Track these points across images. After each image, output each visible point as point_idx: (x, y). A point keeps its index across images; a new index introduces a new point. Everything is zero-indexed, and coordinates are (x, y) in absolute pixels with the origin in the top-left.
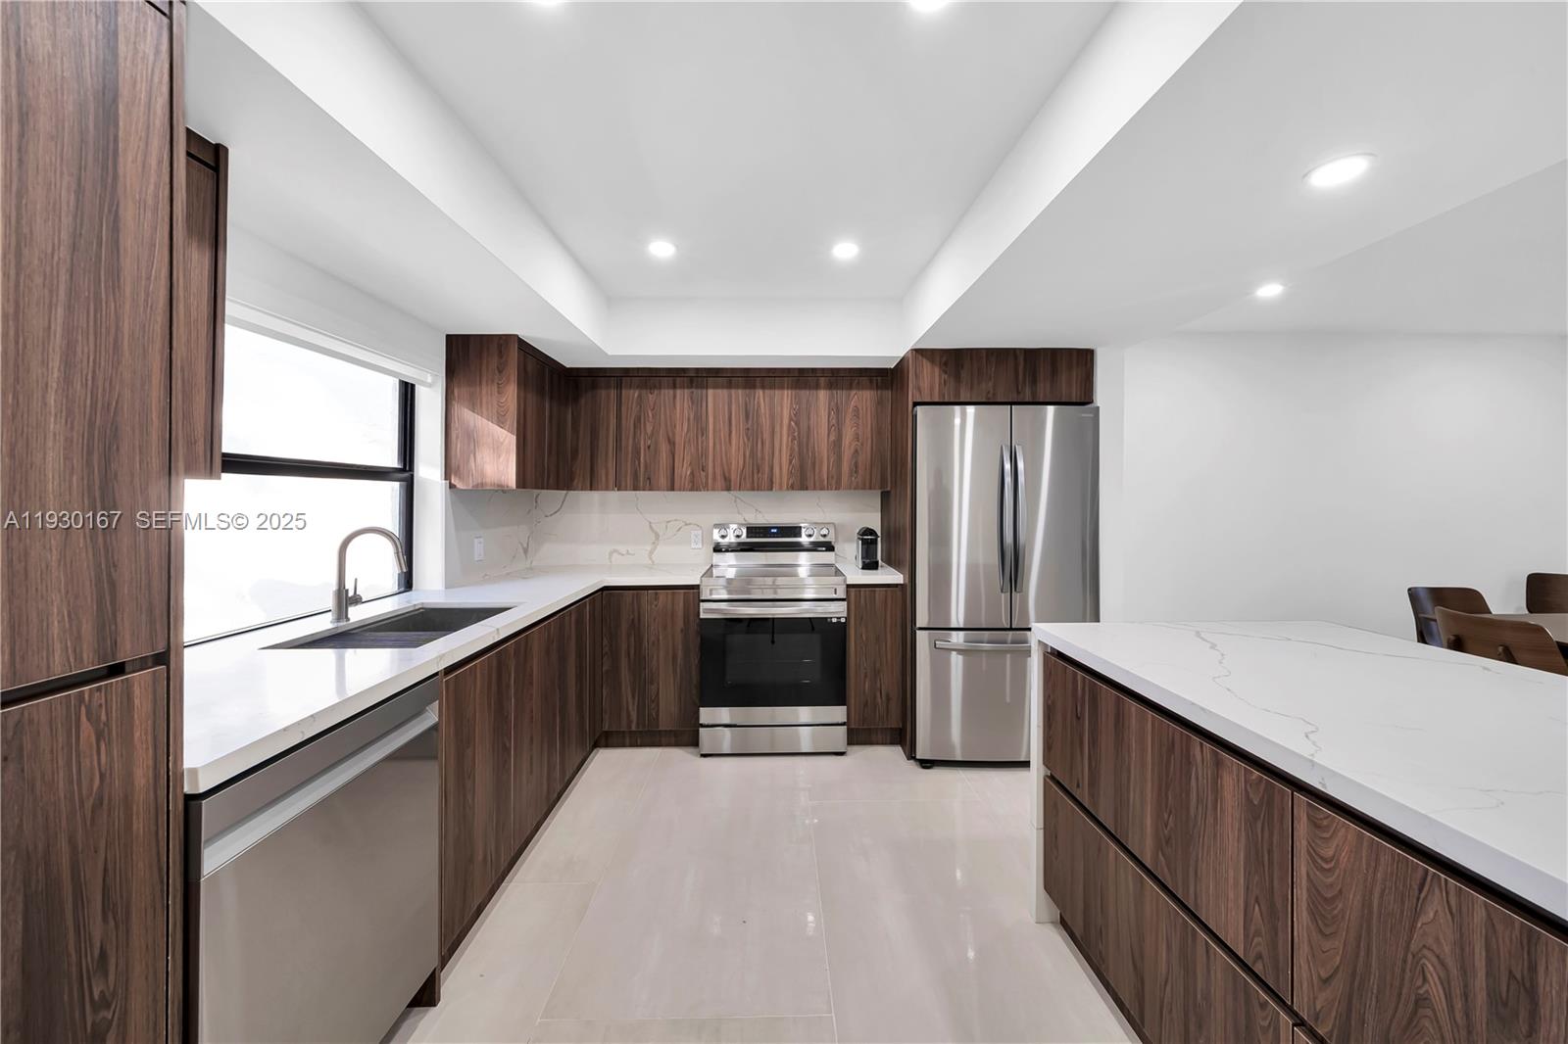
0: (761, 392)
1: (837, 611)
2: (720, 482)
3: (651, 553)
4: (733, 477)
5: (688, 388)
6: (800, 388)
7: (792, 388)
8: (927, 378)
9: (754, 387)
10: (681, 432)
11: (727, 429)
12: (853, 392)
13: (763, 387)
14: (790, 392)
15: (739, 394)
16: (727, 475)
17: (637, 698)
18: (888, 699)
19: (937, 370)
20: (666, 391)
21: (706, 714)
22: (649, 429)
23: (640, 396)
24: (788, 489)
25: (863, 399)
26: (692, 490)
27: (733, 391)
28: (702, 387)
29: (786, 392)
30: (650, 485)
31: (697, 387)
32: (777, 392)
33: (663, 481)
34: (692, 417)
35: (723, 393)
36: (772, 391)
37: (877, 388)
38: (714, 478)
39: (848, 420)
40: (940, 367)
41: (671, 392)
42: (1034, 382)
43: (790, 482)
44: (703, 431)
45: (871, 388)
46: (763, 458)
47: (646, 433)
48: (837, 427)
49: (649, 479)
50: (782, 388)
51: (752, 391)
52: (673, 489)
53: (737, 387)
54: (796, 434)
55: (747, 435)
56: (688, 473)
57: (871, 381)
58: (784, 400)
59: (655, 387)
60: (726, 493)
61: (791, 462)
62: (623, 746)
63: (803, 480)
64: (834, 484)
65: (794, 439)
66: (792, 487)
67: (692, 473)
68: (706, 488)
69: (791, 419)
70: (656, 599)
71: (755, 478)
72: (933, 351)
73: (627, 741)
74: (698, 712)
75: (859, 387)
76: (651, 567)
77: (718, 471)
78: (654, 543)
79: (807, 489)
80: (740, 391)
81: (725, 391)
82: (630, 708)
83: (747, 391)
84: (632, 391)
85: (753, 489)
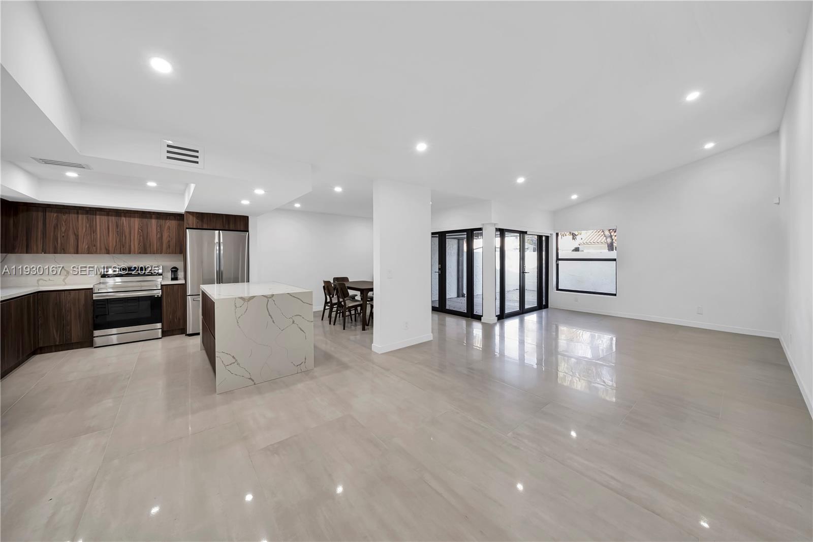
0: (124, 218)
1: (158, 293)
2: (104, 250)
3: (65, 278)
4: (110, 249)
5: (85, 214)
6: (143, 218)
7: (139, 218)
8: (191, 221)
9: (121, 216)
10: (82, 232)
11: (107, 232)
12: (167, 221)
13: (125, 217)
14: (138, 219)
15: (113, 219)
16: (107, 248)
17: (59, 333)
18: (179, 319)
19: (195, 219)
20: (73, 215)
21: (97, 333)
22: (63, 229)
23: (57, 216)
24: (138, 254)
25: (173, 223)
26: (88, 253)
27: (110, 217)
28: (93, 215)
29: (136, 219)
30: (64, 251)
31: (90, 214)
32: (132, 219)
33: (72, 250)
34: (88, 226)
35: (104, 218)
36: (130, 218)
37: (178, 220)
38: (101, 249)
39: (165, 231)
40: (196, 218)
41: (76, 216)
42: (229, 224)
43: (139, 251)
44: (95, 232)
45: (175, 220)
46: (125, 243)
47: (61, 231)
48: (161, 233)
49: (64, 249)
50: (135, 217)
51: (120, 218)
52: (77, 253)
53: (112, 216)
54: (141, 234)
55: (117, 234)
56: (86, 247)
57: (175, 218)
58: (136, 222)
59: (66, 213)
60: (107, 255)
61: (139, 244)
62: (51, 352)
63: (145, 250)
64: (159, 251)
65: (140, 236)
66: (140, 253)
67: (88, 247)
68: (96, 252)
69: (139, 229)
70: (70, 294)
71: (122, 248)
72: (193, 212)
73: (54, 350)
74: (93, 332)
75: (170, 219)
76: (66, 284)
77: (103, 246)
78: (66, 275)
79: (147, 253)
81: (106, 217)
82: (56, 336)
83: (117, 218)
84: (53, 214)
85: (121, 254)
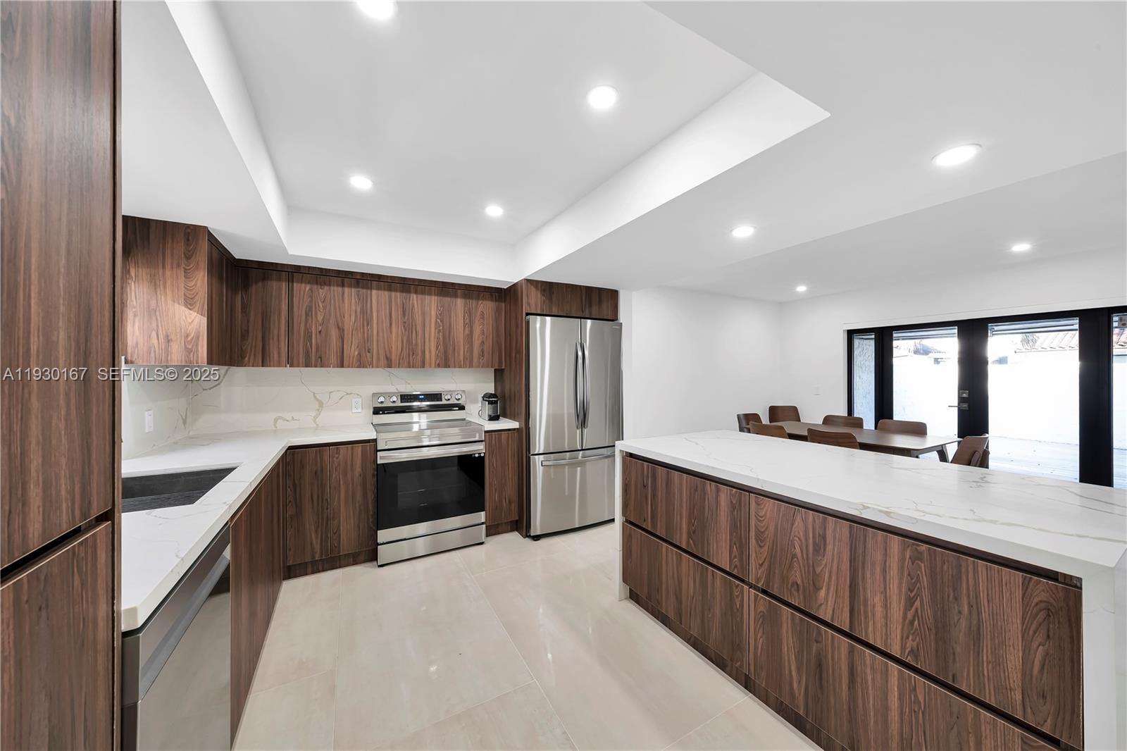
0: (415, 296)
1: (479, 449)
2: (383, 361)
3: (315, 417)
4: (393, 358)
5: (355, 287)
6: (444, 295)
7: (437, 295)
8: (532, 299)
9: (409, 292)
10: (349, 322)
11: (388, 321)
12: (480, 302)
13: (416, 293)
14: (436, 297)
15: (397, 296)
16: (388, 355)
17: (320, 534)
18: (510, 501)
19: (539, 294)
20: (336, 288)
21: (383, 535)
22: (320, 318)
23: (311, 290)
24: (435, 367)
25: (486, 307)
26: (359, 367)
27: (393, 294)
28: (367, 288)
29: (433, 297)
30: (321, 362)
31: (363, 288)
32: (427, 298)
33: (333, 359)
34: (359, 310)
35: (385, 295)
36: (423, 296)
37: (496, 301)
38: (378, 359)
39: (477, 321)
40: (541, 292)
41: (340, 289)
42: (590, 306)
43: (437, 362)
44: (369, 322)
45: (492, 300)
46: (416, 344)
47: (317, 320)
48: (469, 325)
49: (320, 357)
50: (430, 294)
51: (408, 295)
52: (342, 366)
53: (396, 290)
54: (441, 328)
55: (404, 327)
56: (356, 353)
57: (492, 295)
58: (432, 303)
59: (325, 284)
61: (437, 348)
62: (307, 574)
63: (446, 361)
64: (468, 363)
65: (439, 331)
66: (439, 366)
67: (359, 354)
68: (371, 365)
69: (437, 317)
70: (338, 453)
71: (412, 359)
73: (311, 570)
74: (376, 534)
75: (484, 299)
76: (317, 429)
77: (382, 352)
78: (318, 409)
79: (449, 367)
80: (398, 294)
81: (386, 293)
82: (314, 541)
83: (404, 294)
84: (303, 285)
85: (410, 367)
